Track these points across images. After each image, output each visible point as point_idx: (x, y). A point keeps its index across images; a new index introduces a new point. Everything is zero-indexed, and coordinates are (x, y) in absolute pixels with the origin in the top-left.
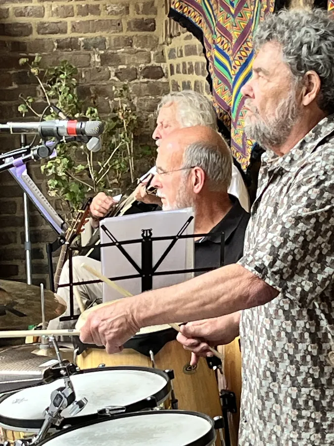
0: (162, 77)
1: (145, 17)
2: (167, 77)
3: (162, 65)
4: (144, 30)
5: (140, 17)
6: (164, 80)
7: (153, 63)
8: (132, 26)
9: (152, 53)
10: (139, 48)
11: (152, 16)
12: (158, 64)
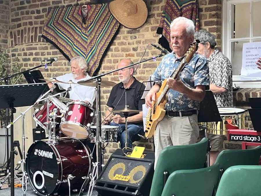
0: (8, 57)
1: (5, 39)
2: (10, 57)
3: (9, 54)
4: (5, 43)
5: (4, 39)
6: (9, 58)
7: (7, 53)
8: (2, 41)
9: (6, 50)
10: (3, 48)
11: (6, 39)
12: (8, 53)
